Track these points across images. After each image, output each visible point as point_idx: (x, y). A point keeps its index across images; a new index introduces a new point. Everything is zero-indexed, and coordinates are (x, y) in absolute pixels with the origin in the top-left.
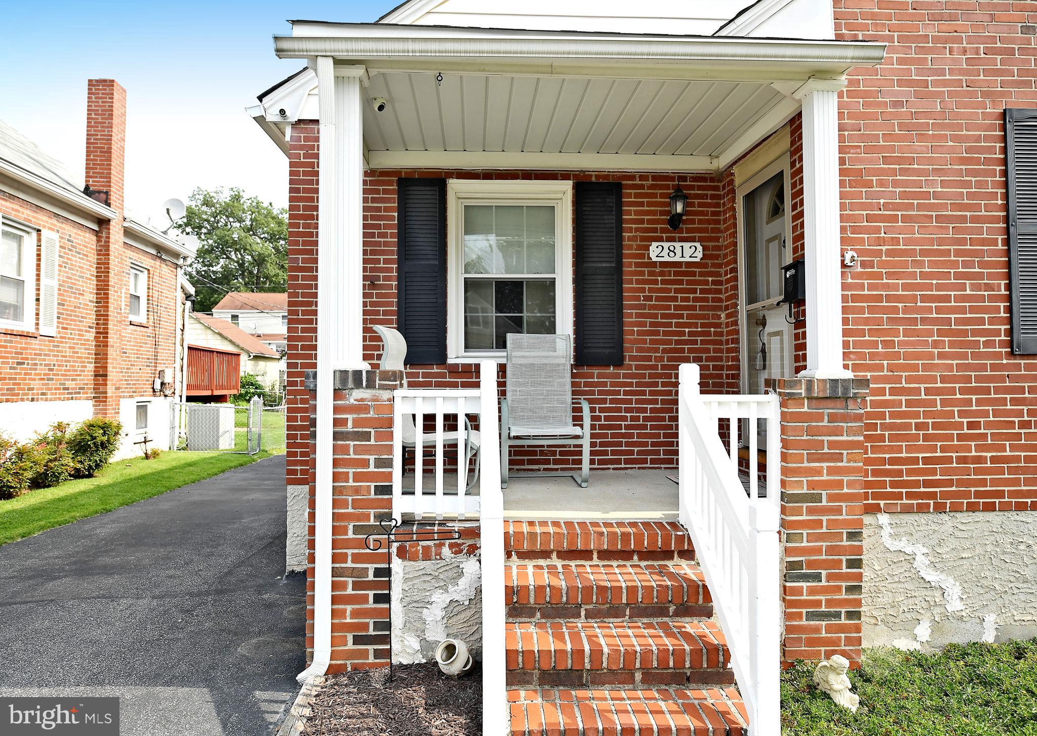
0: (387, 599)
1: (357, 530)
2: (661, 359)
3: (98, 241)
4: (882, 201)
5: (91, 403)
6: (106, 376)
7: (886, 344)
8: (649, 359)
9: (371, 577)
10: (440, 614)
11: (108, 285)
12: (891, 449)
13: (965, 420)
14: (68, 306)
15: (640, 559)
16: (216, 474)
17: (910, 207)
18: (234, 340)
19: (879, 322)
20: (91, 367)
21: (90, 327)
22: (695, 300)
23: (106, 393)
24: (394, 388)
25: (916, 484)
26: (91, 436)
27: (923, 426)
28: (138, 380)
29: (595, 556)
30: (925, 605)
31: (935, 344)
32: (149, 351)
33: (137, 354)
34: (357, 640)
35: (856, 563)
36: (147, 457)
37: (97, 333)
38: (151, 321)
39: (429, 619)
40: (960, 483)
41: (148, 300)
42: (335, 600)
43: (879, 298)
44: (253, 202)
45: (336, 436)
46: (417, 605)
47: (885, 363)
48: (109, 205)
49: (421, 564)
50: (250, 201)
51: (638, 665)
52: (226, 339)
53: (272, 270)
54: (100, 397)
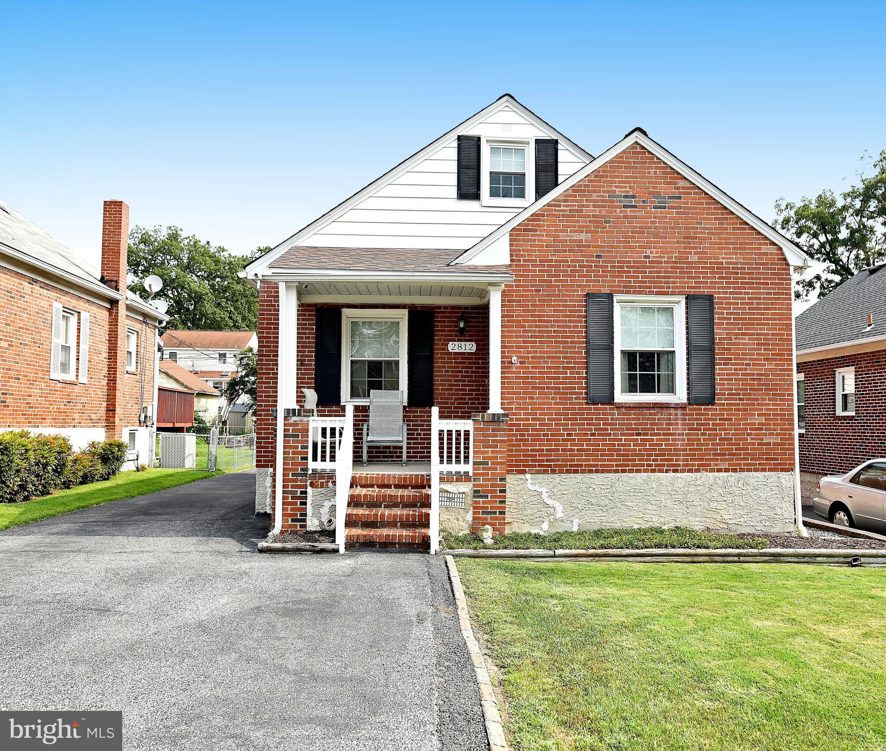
0: (305, 504)
1: (293, 475)
2: (454, 403)
3: (110, 315)
4: (530, 334)
5: (103, 430)
6: (115, 411)
7: (530, 398)
8: (447, 403)
9: (299, 494)
10: (328, 510)
11: (117, 347)
12: (531, 445)
13: (566, 433)
14: (94, 362)
15: (412, 489)
16: (190, 482)
17: (543, 337)
18: (178, 379)
19: (528, 388)
20: (104, 404)
21: (104, 376)
22: (472, 372)
23: (114, 423)
24: (309, 416)
25: (543, 461)
26: (111, 452)
27: (547, 435)
28: (131, 414)
29: (393, 487)
30: (546, 515)
31: (553, 398)
32: (137, 393)
33: (130, 395)
34: (293, 520)
35: (504, 491)
36: (138, 470)
37: (108, 380)
38: (139, 370)
39: (322, 513)
40: (563, 460)
41: (137, 354)
42: (284, 504)
43: (528, 378)
44: (190, 240)
45: (285, 436)
46: (317, 506)
47: (530, 407)
48: (118, 290)
49: (320, 490)
50: (188, 240)
51: (398, 520)
52: (171, 377)
53: (209, 307)
54: (110, 426)
